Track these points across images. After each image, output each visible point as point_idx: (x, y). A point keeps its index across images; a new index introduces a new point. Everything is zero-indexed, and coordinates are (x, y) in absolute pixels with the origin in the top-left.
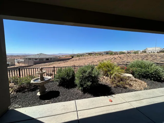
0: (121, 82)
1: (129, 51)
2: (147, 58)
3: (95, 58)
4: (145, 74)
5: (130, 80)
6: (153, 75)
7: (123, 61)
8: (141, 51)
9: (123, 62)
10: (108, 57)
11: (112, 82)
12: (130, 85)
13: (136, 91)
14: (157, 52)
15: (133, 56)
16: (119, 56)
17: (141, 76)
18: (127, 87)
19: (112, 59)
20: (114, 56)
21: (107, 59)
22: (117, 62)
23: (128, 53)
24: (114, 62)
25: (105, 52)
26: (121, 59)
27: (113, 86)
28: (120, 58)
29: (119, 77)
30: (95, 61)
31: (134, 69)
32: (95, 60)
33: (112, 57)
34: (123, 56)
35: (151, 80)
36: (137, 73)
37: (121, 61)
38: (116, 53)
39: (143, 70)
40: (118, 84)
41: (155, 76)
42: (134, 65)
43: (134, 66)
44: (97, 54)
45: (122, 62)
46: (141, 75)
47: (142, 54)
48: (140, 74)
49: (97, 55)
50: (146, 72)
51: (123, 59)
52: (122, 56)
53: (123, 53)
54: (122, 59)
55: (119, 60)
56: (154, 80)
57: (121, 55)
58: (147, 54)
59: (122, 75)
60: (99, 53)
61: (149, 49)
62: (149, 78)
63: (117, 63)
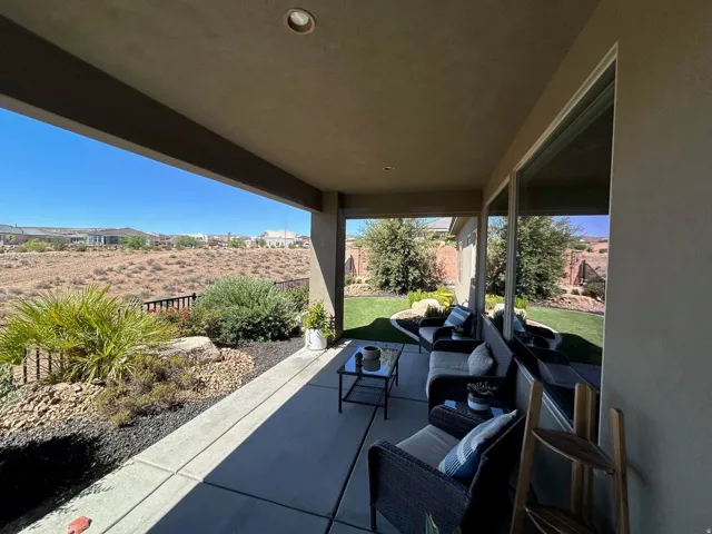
0: (158, 387)
1: (216, 237)
2: (267, 264)
3: (14, 264)
4: (249, 323)
5: (202, 363)
6: (271, 321)
7: (193, 275)
8: (253, 238)
9: (193, 281)
10: (117, 258)
11: (111, 402)
12: (199, 385)
13: (216, 400)
14: (291, 247)
15: (227, 258)
16: (174, 257)
17: (240, 333)
18: (184, 401)
19: (142, 269)
20: (152, 255)
21: (111, 270)
22: (167, 283)
23: (211, 245)
24: (153, 285)
25: (95, 235)
26: (183, 270)
27: (114, 422)
28: (179, 263)
29: (145, 368)
30: (19, 286)
31: (217, 313)
32: (16, 281)
33: (139, 258)
34: (194, 257)
35: (266, 339)
36: (229, 325)
37: (182, 278)
38: (160, 243)
39: (244, 310)
40: (142, 401)
41: (275, 326)
42: (217, 298)
43: (217, 302)
44: (32, 243)
45: (186, 281)
46: (241, 329)
47: (255, 250)
48: (237, 326)
49: (34, 249)
50: (252, 317)
51: (191, 271)
52: (188, 254)
53: (193, 243)
54: (189, 268)
55: (176, 274)
56: (274, 339)
57: (183, 253)
58: (266, 250)
59: (168, 352)
60: (54, 234)
61: (272, 234)
62: (262, 335)
63: (165, 288)
